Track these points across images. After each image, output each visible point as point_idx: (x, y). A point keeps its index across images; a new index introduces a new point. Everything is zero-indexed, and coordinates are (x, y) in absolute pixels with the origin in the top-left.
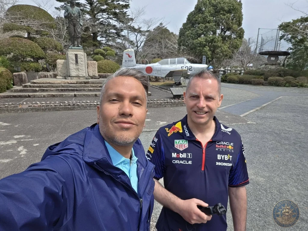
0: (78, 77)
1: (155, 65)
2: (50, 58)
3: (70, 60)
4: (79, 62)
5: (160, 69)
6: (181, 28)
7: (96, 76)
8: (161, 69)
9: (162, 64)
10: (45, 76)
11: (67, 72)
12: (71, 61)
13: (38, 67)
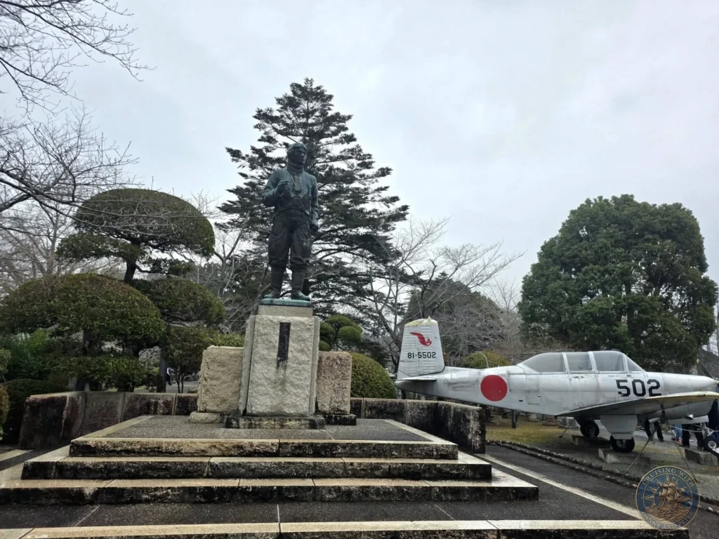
0: (279, 417)
1: (518, 373)
2: (178, 342)
3: (259, 346)
4: (290, 355)
5: (535, 388)
6: (527, 276)
7: (344, 412)
8: (538, 385)
9: (540, 368)
10: (148, 404)
11: (237, 393)
12: (261, 350)
13: (133, 375)
